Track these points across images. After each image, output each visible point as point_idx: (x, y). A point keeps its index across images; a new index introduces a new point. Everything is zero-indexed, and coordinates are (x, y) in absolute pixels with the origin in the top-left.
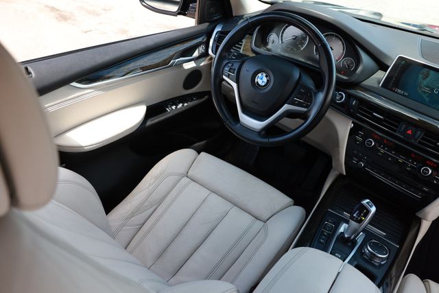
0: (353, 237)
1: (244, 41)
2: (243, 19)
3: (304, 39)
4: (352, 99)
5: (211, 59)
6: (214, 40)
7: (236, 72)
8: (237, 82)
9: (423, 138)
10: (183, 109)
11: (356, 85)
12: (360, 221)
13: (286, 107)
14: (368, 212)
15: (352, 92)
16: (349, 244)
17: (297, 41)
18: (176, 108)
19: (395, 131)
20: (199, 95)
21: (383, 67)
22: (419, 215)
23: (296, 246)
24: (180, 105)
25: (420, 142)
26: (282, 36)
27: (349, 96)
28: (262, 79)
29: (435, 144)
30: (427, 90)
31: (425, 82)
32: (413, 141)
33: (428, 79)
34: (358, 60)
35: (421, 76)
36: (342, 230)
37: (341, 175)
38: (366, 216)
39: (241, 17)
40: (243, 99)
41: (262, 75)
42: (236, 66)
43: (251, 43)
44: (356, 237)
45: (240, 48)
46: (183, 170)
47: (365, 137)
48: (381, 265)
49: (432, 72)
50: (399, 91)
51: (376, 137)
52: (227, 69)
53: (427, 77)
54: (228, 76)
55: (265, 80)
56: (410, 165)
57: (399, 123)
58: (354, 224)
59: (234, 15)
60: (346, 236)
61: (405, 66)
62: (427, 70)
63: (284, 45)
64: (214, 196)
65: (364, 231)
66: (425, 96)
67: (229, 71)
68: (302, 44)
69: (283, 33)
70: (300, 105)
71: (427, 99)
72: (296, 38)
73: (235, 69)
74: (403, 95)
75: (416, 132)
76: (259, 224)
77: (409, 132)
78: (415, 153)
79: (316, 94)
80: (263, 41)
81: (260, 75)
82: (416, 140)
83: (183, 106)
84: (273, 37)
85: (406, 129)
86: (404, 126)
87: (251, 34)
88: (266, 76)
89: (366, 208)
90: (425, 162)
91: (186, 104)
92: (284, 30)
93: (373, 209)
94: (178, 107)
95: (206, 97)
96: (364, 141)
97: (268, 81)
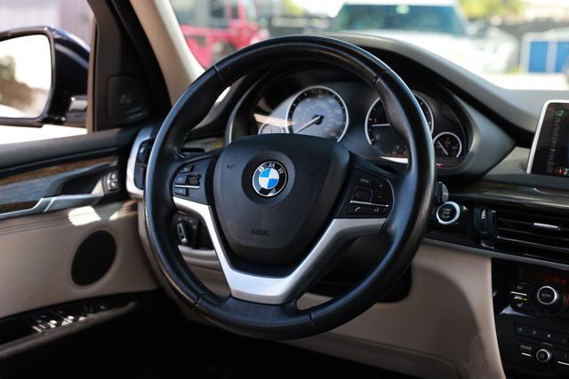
4: (477, 210)
6: (138, 161)
7: (202, 181)
8: (210, 200)
10: (77, 326)
11: (477, 180)
13: (336, 226)
17: (324, 127)
18: (57, 325)
24: (69, 319)
42: (202, 170)
52: (181, 179)
54: (187, 195)
67: (187, 182)
73: (200, 176)
81: (261, 169)
83: (76, 320)
88: (277, 168)
91: (82, 319)
94: (64, 323)
95: (131, 305)
96: (532, 296)
97: (282, 176)
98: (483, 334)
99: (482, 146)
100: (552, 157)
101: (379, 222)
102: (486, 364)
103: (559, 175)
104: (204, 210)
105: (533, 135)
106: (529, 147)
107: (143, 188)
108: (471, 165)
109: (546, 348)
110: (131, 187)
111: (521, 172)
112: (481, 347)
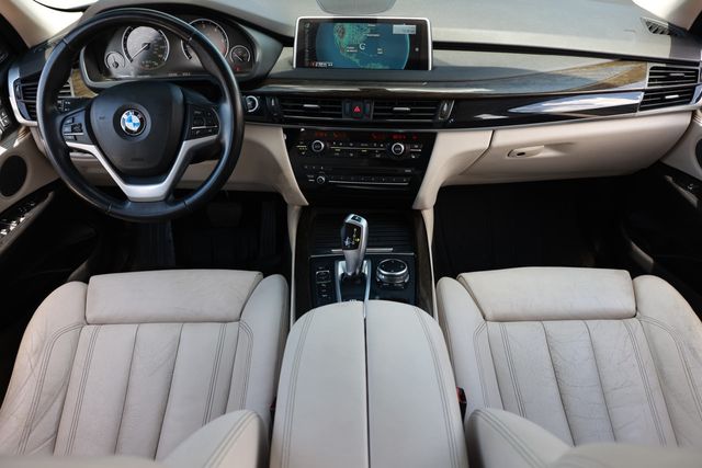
0: (358, 271)
1: (70, 81)
2: (49, 47)
3: (162, 42)
4: (268, 100)
5: (28, 129)
6: (17, 97)
7: (84, 127)
8: (94, 141)
9: (375, 110)
10: (22, 227)
11: (264, 79)
12: (356, 246)
13: (186, 146)
14: (359, 229)
15: (263, 89)
16: (359, 282)
17: (152, 51)
18: (8, 231)
19: (340, 116)
20: (36, 197)
21: (288, 42)
22: (416, 206)
23: (297, 318)
24: (14, 225)
25: (374, 116)
26: (126, 51)
27: (262, 96)
28: (130, 122)
29: (391, 110)
30: (352, 49)
31: (345, 41)
32: (365, 119)
33: (346, 36)
34: (251, 44)
35: (336, 35)
36: (340, 271)
37: (304, 208)
38: (359, 235)
39: (44, 46)
40: (116, 163)
41: (128, 114)
42: (80, 118)
43: (83, 78)
44: (361, 268)
45: (70, 94)
46: (76, 318)
47: (308, 142)
48: (405, 284)
49: (347, 25)
50: (321, 64)
51: (322, 134)
52: (67, 129)
53: (343, 33)
54: (75, 139)
55: (136, 120)
56: (378, 149)
57: (340, 103)
58: (350, 254)
59: (29, 46)
60: (350, 274)
61: (312, 29)
62: (339, 24)
63: (136, 63)
64: (145, 328)
65: (366, 257)
66: (353, 58)
67: (73, 131)
68: (163, 52)
69: (125, 46)
70: (203, 134)
71: (357, 61)
72: (148, 47)
73: (81, 125)
74: (328, 67)
75: (365, 107)
76: (232, 328)
77: (357, 109)
78: (377, 133)
79: (218, 109)
80: (100, 69)
81: (124, 116)
82: (369, 116)
83: (18, 223)
84: (112, 57)
85: (352, 109)
86: (348, 105)
87: (77, 66)
88: (136, 114)
89: (355, 226)
90: (391, 139)
91: (22, 219)
92: (125, 40)
93: (364, 223)
94: (12, 228)
95: (50, 194)
96: (310, 147)
97: (141, 120)
98: (286, 173)
99: (264, 56)
100: (307, 55)
101: (214, 137)
102: (291, 190)
103: (312, 67)
104: (92, 148)
105: (293, 39)
106: (292, 46)
107: (35, 119)
108: (258, 71)
109: (322, 175)
110: (20, 119)
111: (290, 69)
112: (286, 180)
